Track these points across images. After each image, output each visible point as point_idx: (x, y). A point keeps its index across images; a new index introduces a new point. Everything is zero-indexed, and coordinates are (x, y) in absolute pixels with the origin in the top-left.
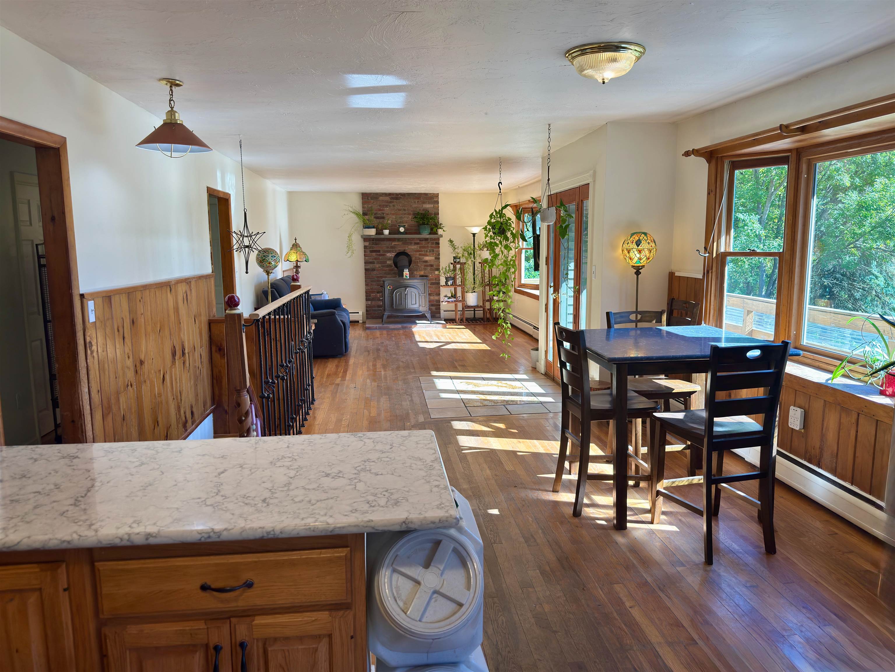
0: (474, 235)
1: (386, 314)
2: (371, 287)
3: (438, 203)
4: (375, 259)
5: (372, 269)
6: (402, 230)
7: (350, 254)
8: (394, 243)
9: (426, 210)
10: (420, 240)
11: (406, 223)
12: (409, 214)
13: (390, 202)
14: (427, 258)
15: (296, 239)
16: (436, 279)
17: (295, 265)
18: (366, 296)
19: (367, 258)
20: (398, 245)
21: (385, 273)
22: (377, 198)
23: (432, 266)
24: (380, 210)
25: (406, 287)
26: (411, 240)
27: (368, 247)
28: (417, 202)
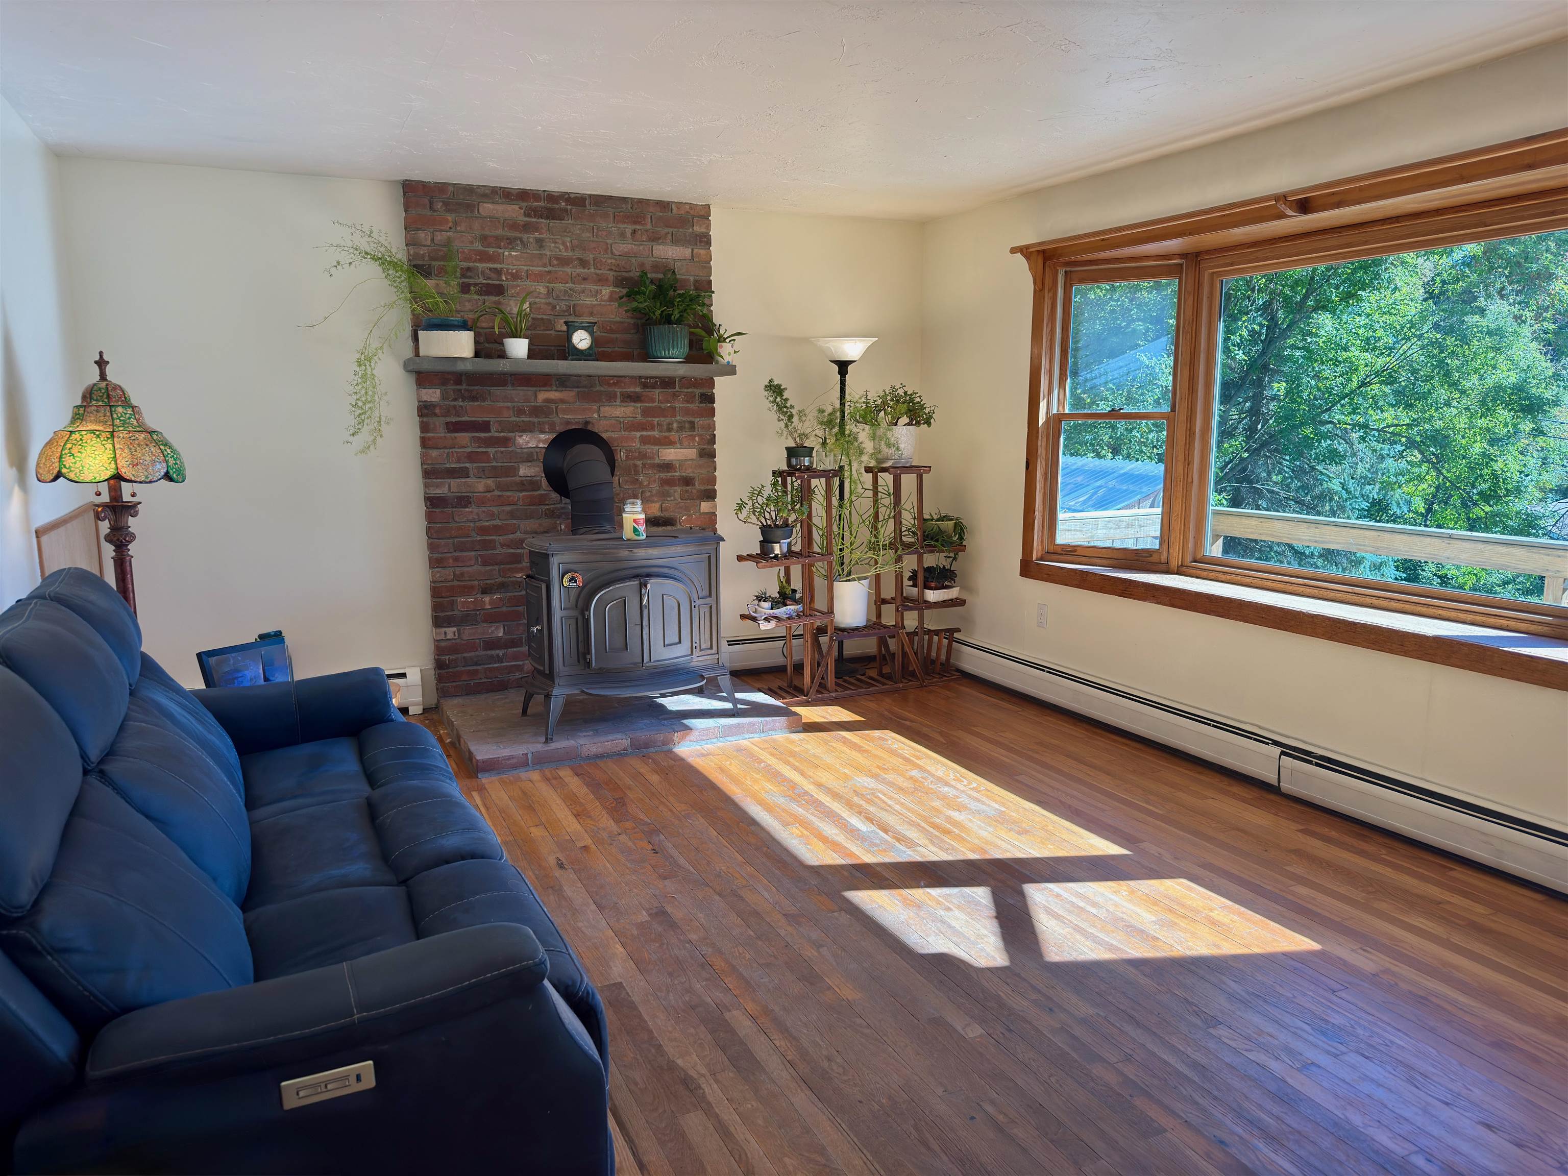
0: (843, 366)
1: (560, 693)
2: (458, 570)
3: (709, 243)
4: (471, 457)
5: (460, 499)
6: (581, 340)
7: (365, 436)
8: (543, 396)
9: (667, 269)
10: (645, 386)
11: (595, 314)
12: (601, 280)
13: (526, 227)
14: (670, 454)
15: (101, 363)
16: (702, 530)
17: (105, 498)
18: (436, 607)
19: (434, 453)
20: (562, 401)
21: (512, 515)
22: (470, 208)
23: (687, 481)
24: (484, 257)
25: (642, 577)
26: (609, 385)
27: (437, 411)
28: (629, 235)
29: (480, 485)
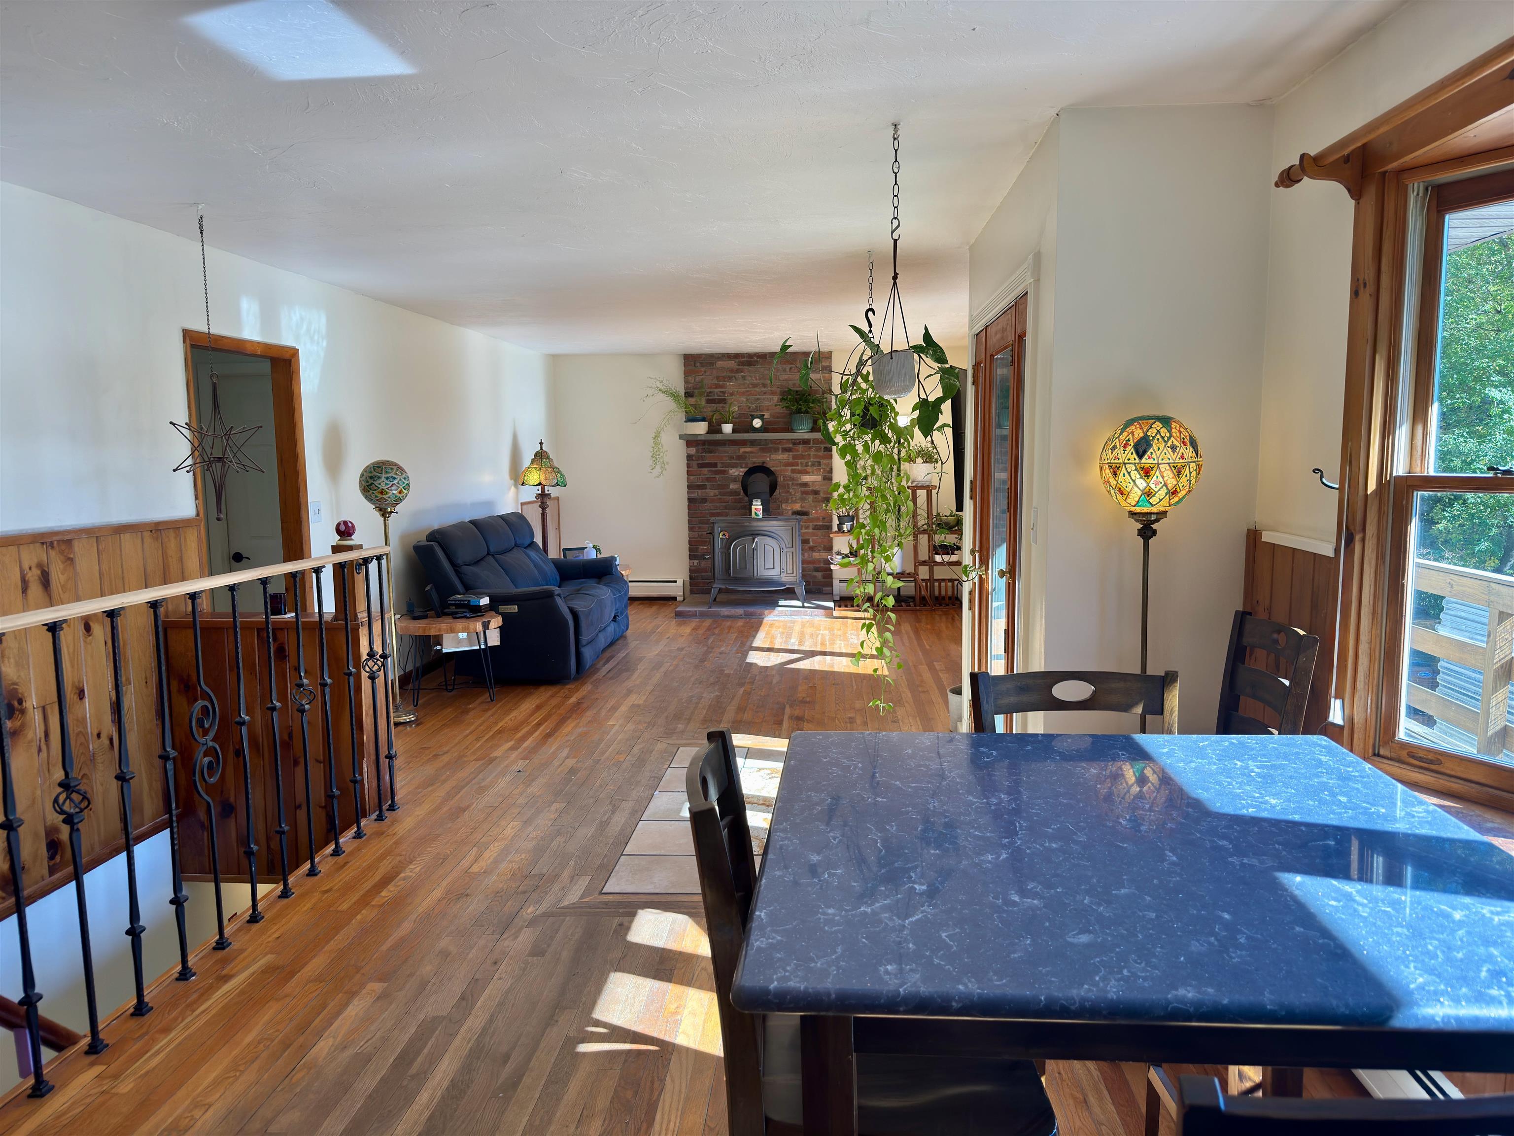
1: (716, 586)
2: (700, 533)
3: (829, 372)
4: (708, 479)
5: (702, 499)
6: (757, 423)
7: (658, 469)
8: (742, 450)
9: (807, 385)
10: (794, 444)
11: (768, 410)
12: (773, 393)
13: (738, 371)
14: (807, 478)
15: (541, 443)
16: (824, 518)
17: (540, 492)
18: (690, 550)
19: (692, 478)
20: (751, 452)
21: (726, 508)
22: (712, 364)
23: (816, 493)
24: (717, 386)
25: (755, 534)
26: (776, 444)
27: (694, 458)
28: (788, 370)
29: (711, 493)
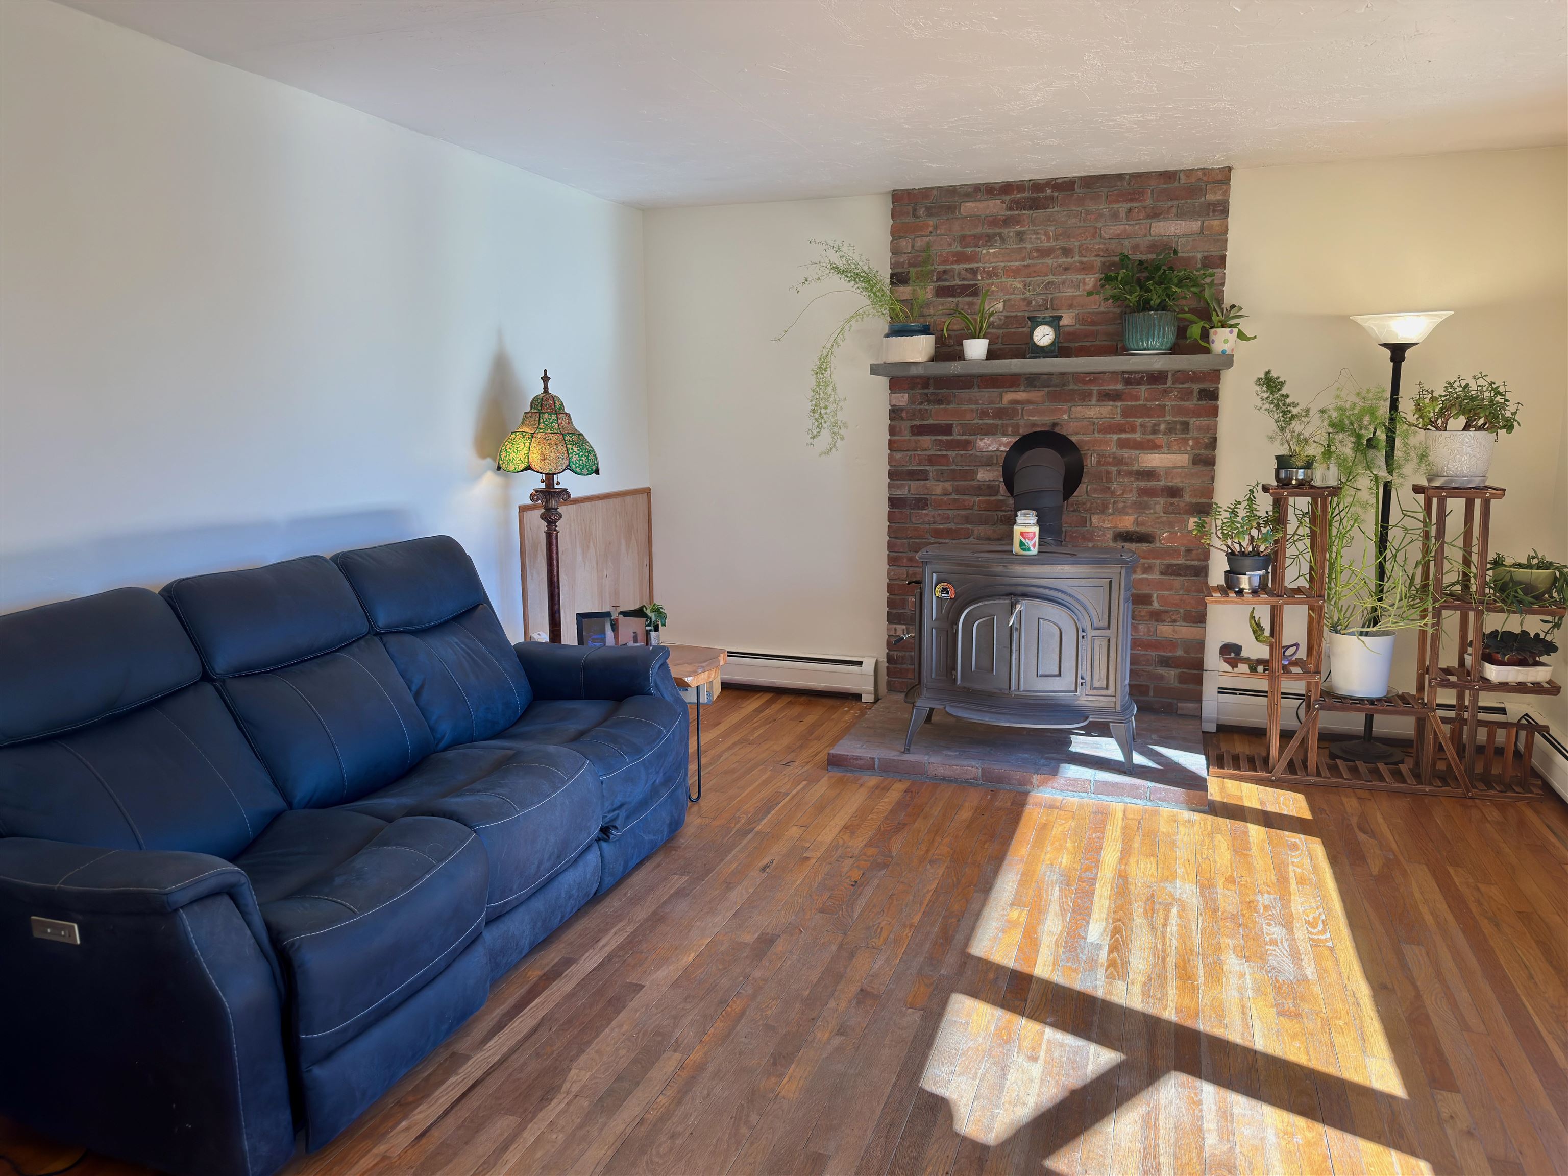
0: (1398, 352)
1: (925, 704)
2: (911, 570)
3: (1225, 212)
4: (931, 460)
5: (918, 500)
6: (1043, 336)
8: (1009, 397)
9: (1167, 248)
10: (1128, 382)
11: (1070, 307)
12: (1085, 268)
13: (1007, 222)
14: (1153, 460)
15: (546, 379)
16: (1189, 551)
17: (543, 486)
18: (890, 603)
19: (898, 455)
20: (1029, 402)
21: (967, 520)
22: (951, 209)
23: (1174, 492)
24: (961, 258)
25: (1016, 594)
26: (1085, 383)
27: (904, 414)
28: (1123, 215)
29: (937, 488)
